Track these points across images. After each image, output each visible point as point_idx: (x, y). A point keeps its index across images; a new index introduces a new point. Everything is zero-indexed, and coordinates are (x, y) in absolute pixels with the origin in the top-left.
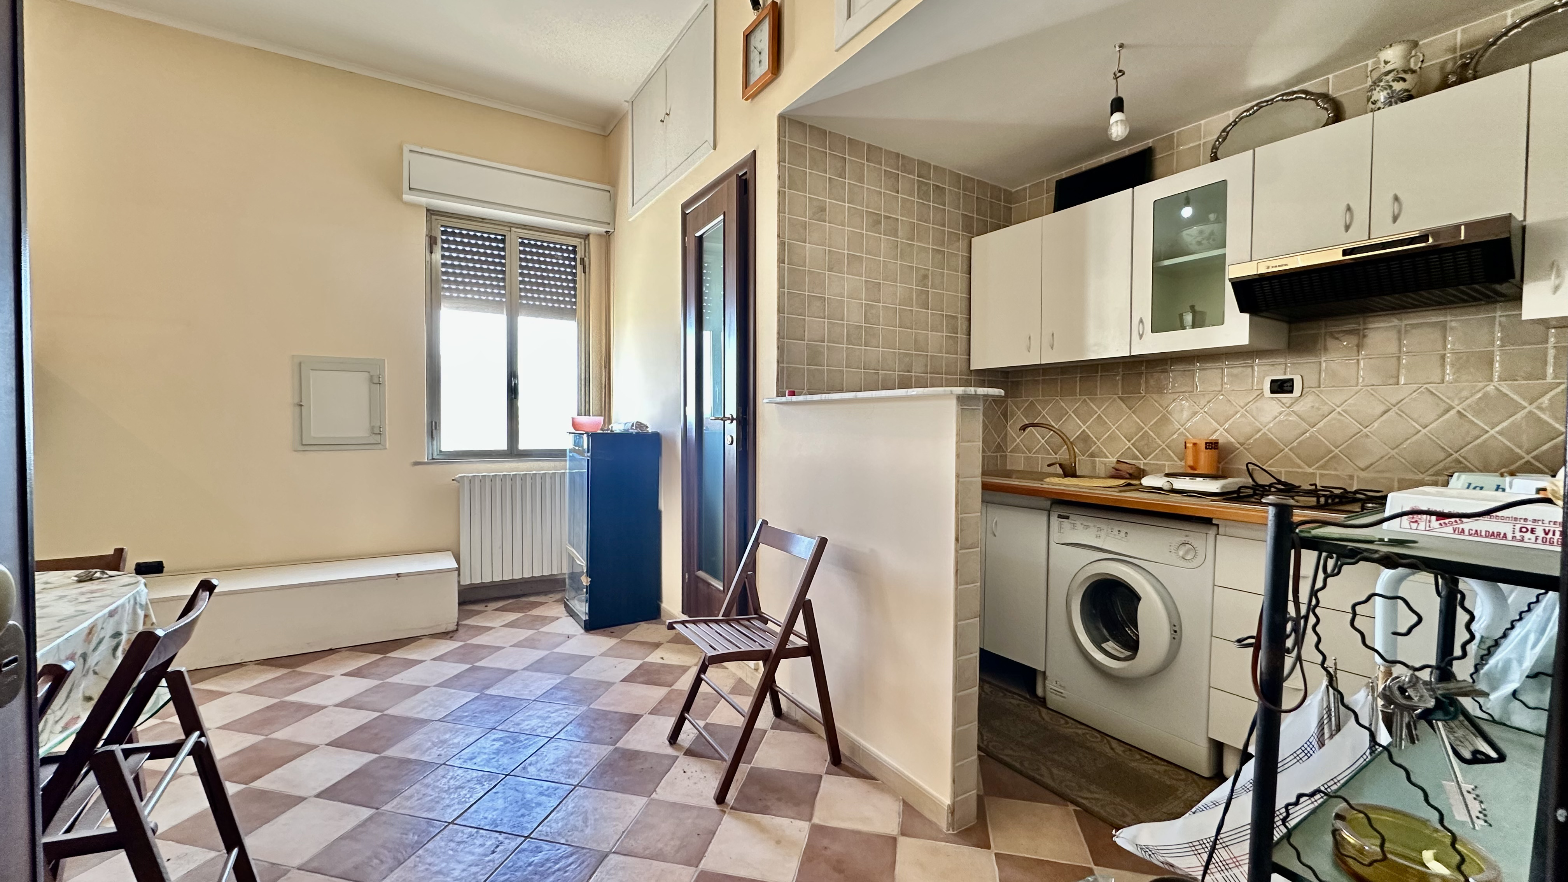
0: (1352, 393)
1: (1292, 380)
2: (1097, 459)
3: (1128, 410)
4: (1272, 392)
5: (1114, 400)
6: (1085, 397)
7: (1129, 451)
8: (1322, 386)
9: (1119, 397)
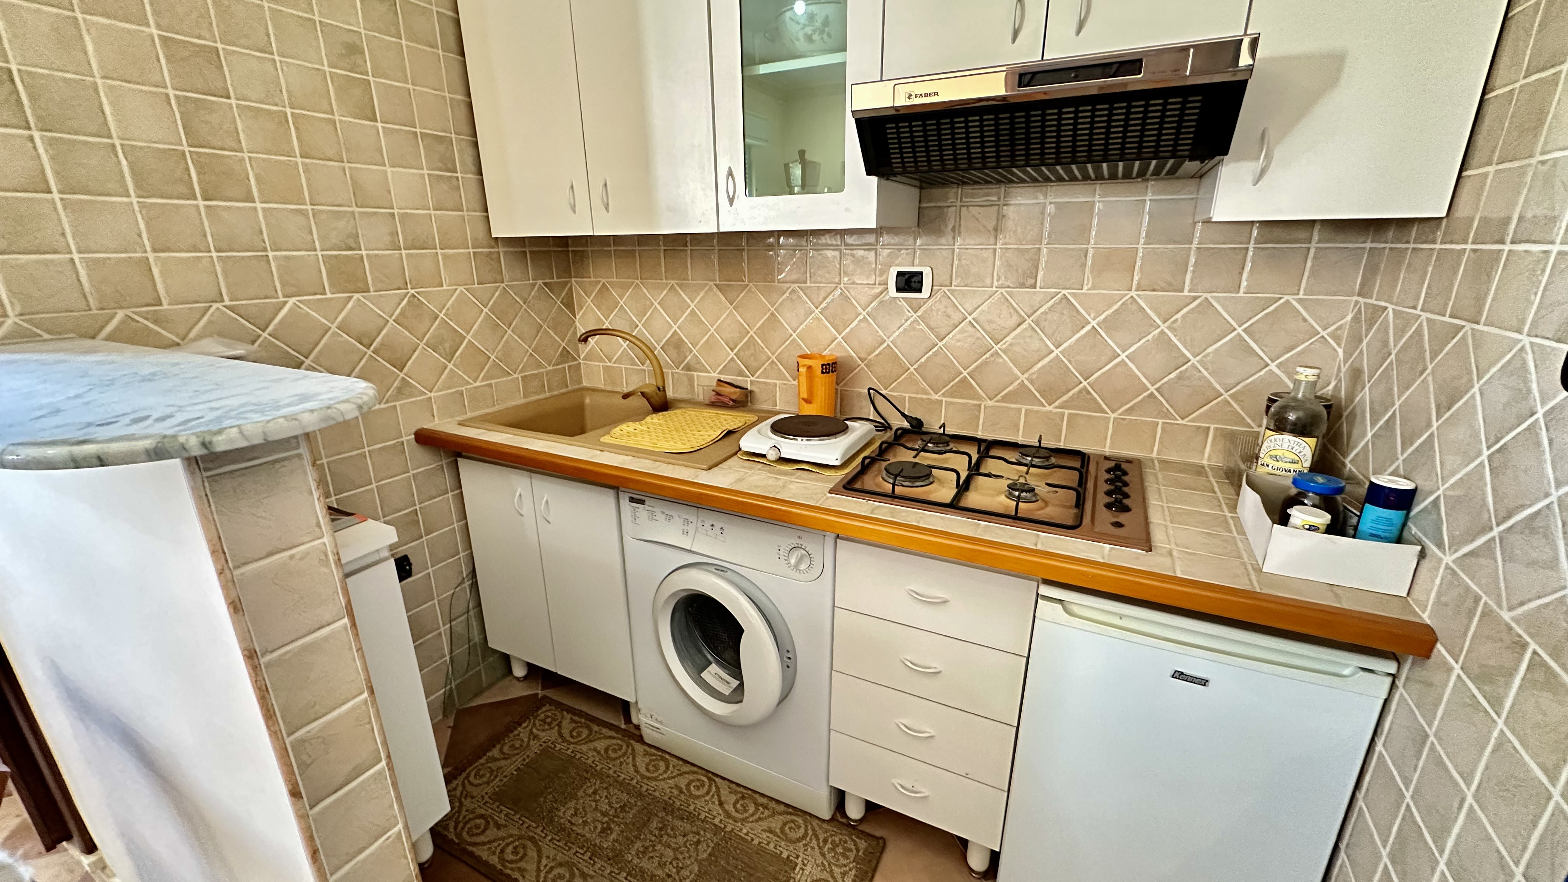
0: (986, 297)
1: (921, 273)
2: (695, 374)
3: (729, 305)
4: (899, 289)
5: (711, 289)
6: (673, 282)
7: (732, 364)
8: (954, 283)
9: (716, 285)
